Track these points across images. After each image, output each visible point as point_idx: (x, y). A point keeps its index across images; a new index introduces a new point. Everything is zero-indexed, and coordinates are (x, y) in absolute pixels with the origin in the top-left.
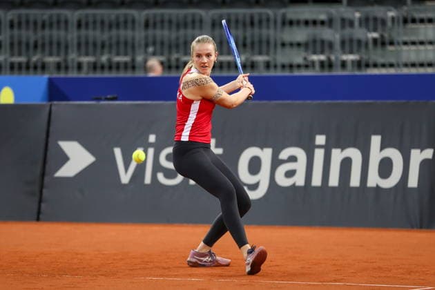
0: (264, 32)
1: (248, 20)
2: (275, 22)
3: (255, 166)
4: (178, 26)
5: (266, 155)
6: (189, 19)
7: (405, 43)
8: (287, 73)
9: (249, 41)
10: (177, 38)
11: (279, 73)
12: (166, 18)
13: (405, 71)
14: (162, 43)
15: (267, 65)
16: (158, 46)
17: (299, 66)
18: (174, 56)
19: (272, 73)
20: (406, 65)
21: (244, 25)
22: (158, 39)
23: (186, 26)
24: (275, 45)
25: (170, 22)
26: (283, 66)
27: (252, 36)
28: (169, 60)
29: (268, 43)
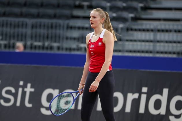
0: (58, 31)
1: (50, 25)
2: (63, 27)
3: (50, 98)
4: (15, 27)
5: (55, 93)
6: (20, 23)
7: (127, 40)
8: (68, 53)
9: (50, 36)
10: (14, 33)
11: (64, 52)
12: (9, 22)
13: (127, 54)
14: (6, 35)
15: (59, 48)
16: (4, 36)
17: (74, 49)
18: (12, 41)
19: (60, 52)
20: (127, 51)
21: (48, 27)
22: (4, 33)
23: (18, 26)
24: (63, 38)
25: (11, 25)
26: (66, 49)
27: (52, 33)
28: (9, 43)
29: (59, 37)
